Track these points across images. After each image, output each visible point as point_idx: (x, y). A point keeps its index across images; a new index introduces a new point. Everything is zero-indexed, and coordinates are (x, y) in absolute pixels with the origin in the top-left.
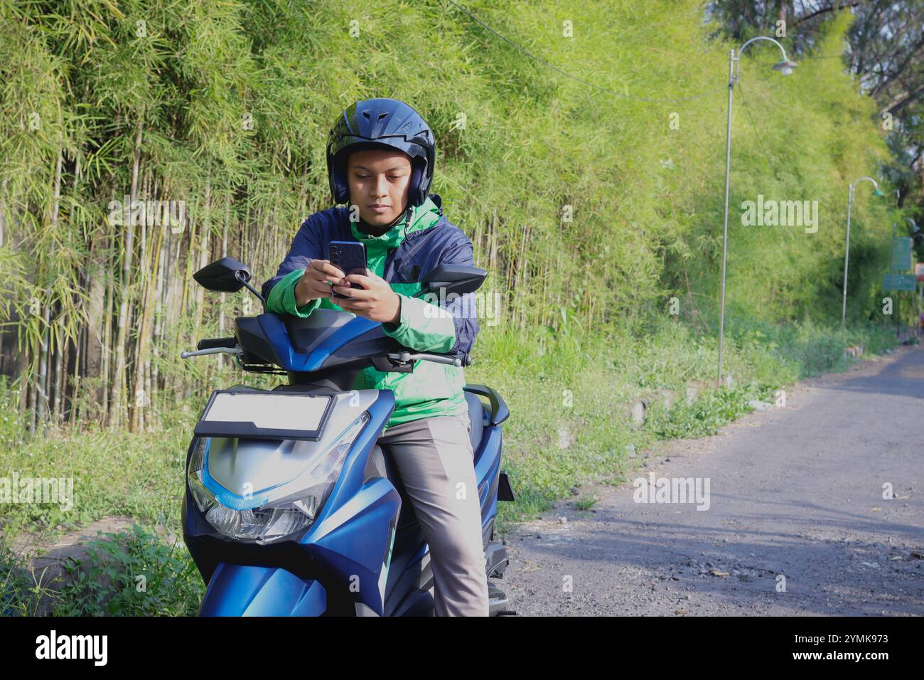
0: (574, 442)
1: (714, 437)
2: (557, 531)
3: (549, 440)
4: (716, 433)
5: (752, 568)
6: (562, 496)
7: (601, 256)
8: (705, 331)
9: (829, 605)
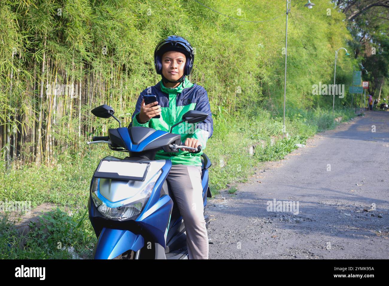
0: (226, 164)
1: (282, 160)
2: (222, 203)
3: (216, 164)
4: (283, 159)
5: (301, 217)
6: (223, 188)
7: (234, 84)
8: (277, 114)
9: (332, 232)
